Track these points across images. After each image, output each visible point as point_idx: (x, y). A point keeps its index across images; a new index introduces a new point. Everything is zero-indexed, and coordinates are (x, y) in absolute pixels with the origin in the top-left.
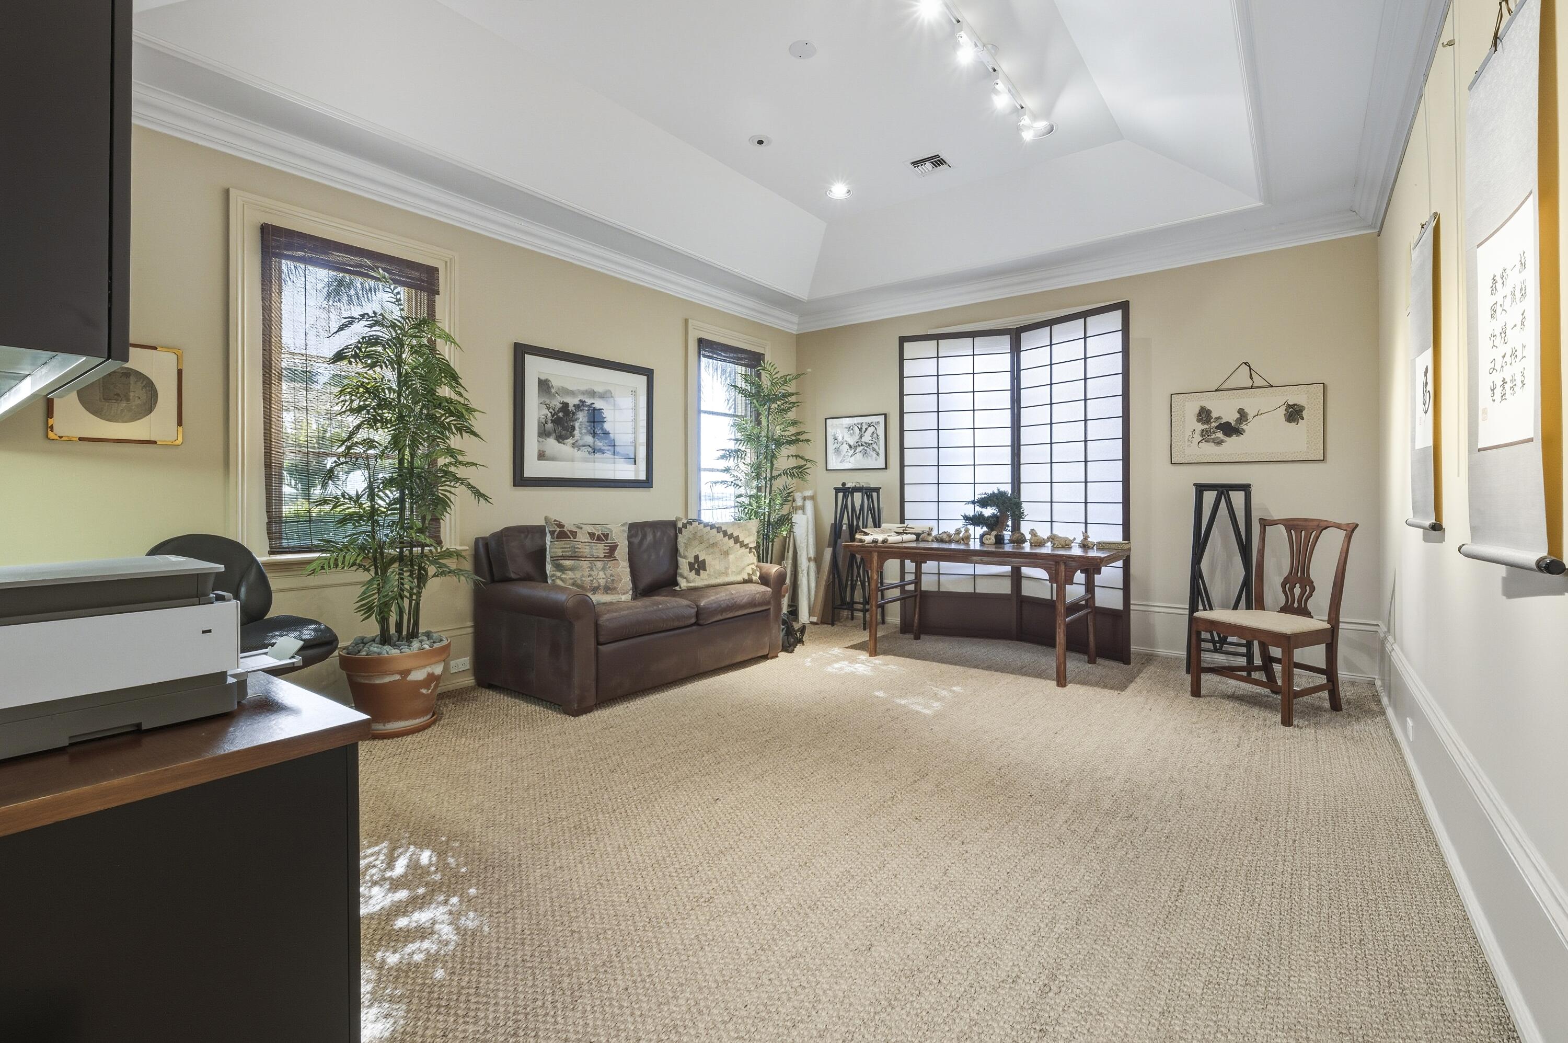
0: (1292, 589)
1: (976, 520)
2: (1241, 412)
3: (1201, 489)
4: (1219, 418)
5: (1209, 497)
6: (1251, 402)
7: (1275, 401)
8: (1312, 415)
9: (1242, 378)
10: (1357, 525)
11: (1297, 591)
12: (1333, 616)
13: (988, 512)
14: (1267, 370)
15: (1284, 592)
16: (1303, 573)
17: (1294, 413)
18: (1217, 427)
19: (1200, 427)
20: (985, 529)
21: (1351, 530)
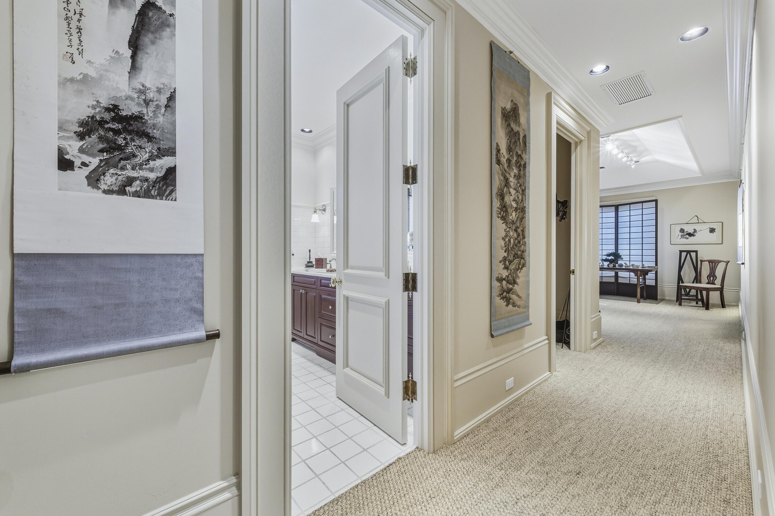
0: (710, 278)
1: (606, 260)
2: (694, 230)
3: (681, 252)
4: (687, 231)
5: (684, 254)
6: (697, 227)
7: (707, 227)
8: (718, 230)
9: (695, 220)
10: (729, 261)
11: (712, 278)
12: (722, 284)
13: (610, 258)
14: (703, 218)
15: (708, 279)
16: (713, 274)
17: (712, 230)
18: (686, 234)
19: (681, 234)
20: (609, 263)
21: (727, 262)
